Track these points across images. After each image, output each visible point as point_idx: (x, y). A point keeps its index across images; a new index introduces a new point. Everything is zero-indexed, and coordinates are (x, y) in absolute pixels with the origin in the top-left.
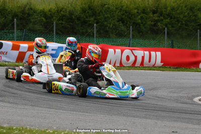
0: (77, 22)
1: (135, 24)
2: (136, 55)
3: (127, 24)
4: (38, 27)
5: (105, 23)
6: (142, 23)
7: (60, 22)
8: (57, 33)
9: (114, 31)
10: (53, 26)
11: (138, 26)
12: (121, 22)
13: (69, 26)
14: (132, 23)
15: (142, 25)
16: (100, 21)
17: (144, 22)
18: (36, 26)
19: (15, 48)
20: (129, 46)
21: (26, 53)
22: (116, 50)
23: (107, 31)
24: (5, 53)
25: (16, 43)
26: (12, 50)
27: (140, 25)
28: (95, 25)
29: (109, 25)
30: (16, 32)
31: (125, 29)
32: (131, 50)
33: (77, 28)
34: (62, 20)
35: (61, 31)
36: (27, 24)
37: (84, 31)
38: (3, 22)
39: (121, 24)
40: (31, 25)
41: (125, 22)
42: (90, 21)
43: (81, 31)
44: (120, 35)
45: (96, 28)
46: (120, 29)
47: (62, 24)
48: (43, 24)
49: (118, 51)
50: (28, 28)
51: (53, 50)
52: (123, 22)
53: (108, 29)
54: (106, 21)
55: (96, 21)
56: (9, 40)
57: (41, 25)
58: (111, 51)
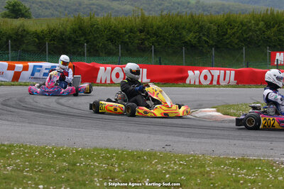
0: (68, 42)
1: (124, 43)
4: (31, 48)
5: (95, 43)
6: (130, 42)
7: (52, 42)
9: (103, 50)
10: (46, 47)
11: (126, 45)
12: (110, 41)
14: (120, 42)
16: (90, 40)
17: (132, 41)
18: (29, 46)
19: (11, 68)
21: (20, 72)
22: (107, 68)
23: (97, 50)
24: (1, 73)
25: (12, 63)
26: (8, 70)
27: (128, 44)
28: (85, 44)
29: (98, 44)
30: (11, 54)
31: (114, 48)
32: (121, 67)
33: (69, 48)
34: (54, 41)
36: (21, 45)
37: (75, 50)
39: (110, 43)
40: (24, 46)
41: (114, 41)
43: (72, 50)
44: (109, 53)
45: (87, 47)
47: (53, 44)
48: (36, 44)
49: (109, 68)
50: (22, 49)
51: (46, 69)
52: (112, 42)
54: (95, 40)
55: (86, 41)
56: (5, 61)
57: (34, 45)
58: (102, 68)
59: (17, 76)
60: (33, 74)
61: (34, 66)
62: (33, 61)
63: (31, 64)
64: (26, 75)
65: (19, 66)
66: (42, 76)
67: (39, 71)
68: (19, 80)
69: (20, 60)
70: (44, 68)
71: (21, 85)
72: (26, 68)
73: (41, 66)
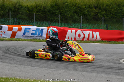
0: (48, 13)
1: (84, 15)
2: (84, 33)
3: (79, 14)
4: (24, 16)
5: (66, 14)
6: (88, 14)
7: (38, 13)
8: (36, 20)
9: (71, 19)
11: (86, 16)
12: (75, 13)
13: (43, 16)
14: (82, 14)
15: (88, 15)
16: (62, 12)
17: (90, 14)
18: (23, 16)
19: (10, 29)
20: (80, 28)
22: (72, 30)
23: (67, 19)
24: (4, 32)
25: (11, 26)
26: (8, 30)
27: (87, 16)
28: (59, 15)
29: (68, 15)
30: (11, 20)
31: (78, 18)
32: (82, 30)
33: (48, 17)
34: (39, 13)
35: (38, 19)
36: (17, 14)
37: (53, 19)
38: (2, 14)
39: (75, 15)
40: (20, 15)
41: (78, 13)
42: (56, 13)
43: (51, 19)
44: (75, 21)
45: (60, 17)
46: (75, 18)
47: (39, 14)
48: (27, 14)
49: (74, 31)
50: (18, 17)
52: (76, 14)
53: (67, 18)
54: (66, 13)
55: (60, 13)
56: (6, 24)
57: (26, 15)
58: (69, 31)
59: (14, 35)
60: (24, 34)
61: (25, 28)
62: (25, 25)
63: (23, 27)
64: (20, 34)
65: (15, 28)
66: (30, 35)
67: (29, 32)
68: (16, 37)
69: (16, 24)
70: (31, 30)
71: (16, 40)
72: (20, 30)
73: (30, 29)
